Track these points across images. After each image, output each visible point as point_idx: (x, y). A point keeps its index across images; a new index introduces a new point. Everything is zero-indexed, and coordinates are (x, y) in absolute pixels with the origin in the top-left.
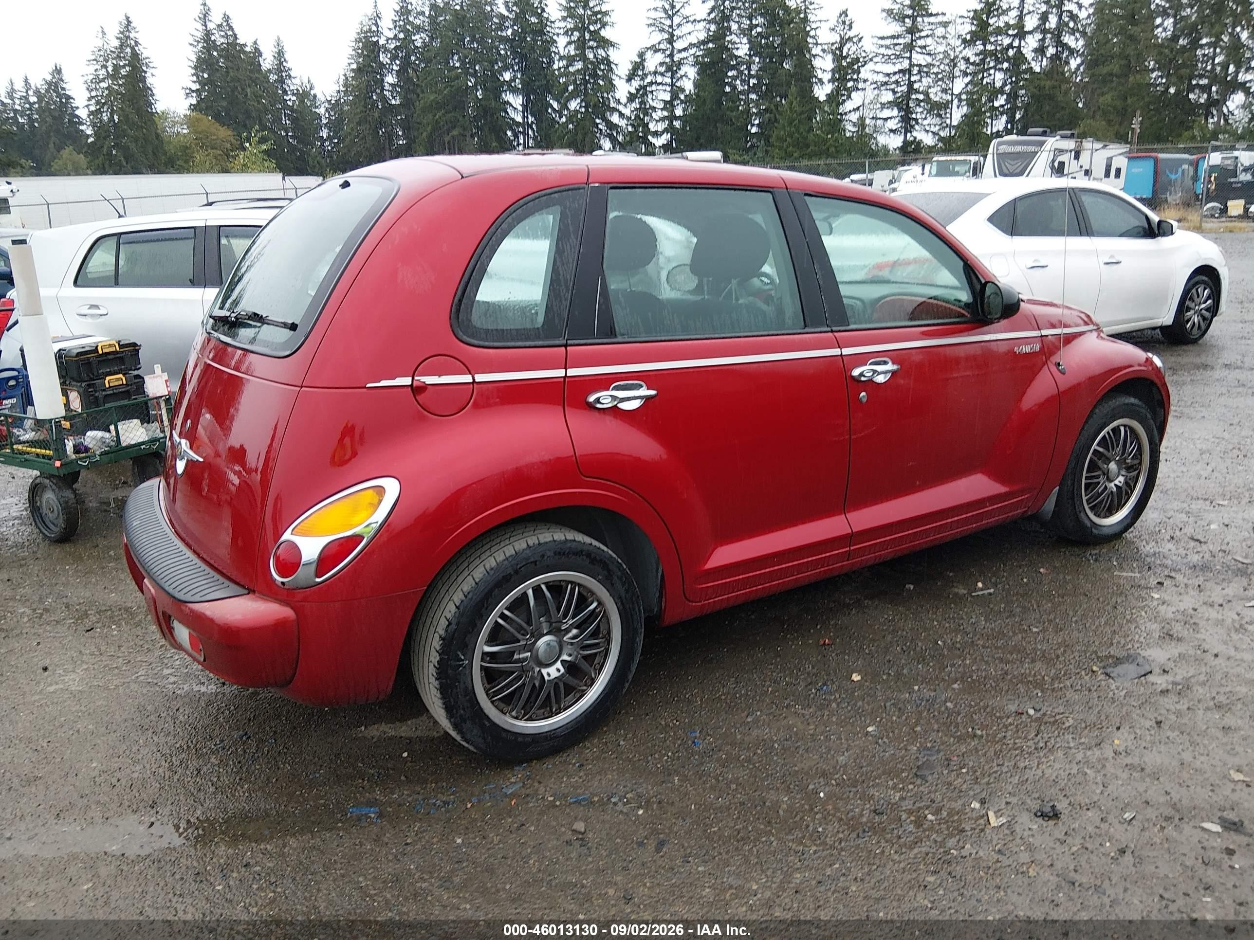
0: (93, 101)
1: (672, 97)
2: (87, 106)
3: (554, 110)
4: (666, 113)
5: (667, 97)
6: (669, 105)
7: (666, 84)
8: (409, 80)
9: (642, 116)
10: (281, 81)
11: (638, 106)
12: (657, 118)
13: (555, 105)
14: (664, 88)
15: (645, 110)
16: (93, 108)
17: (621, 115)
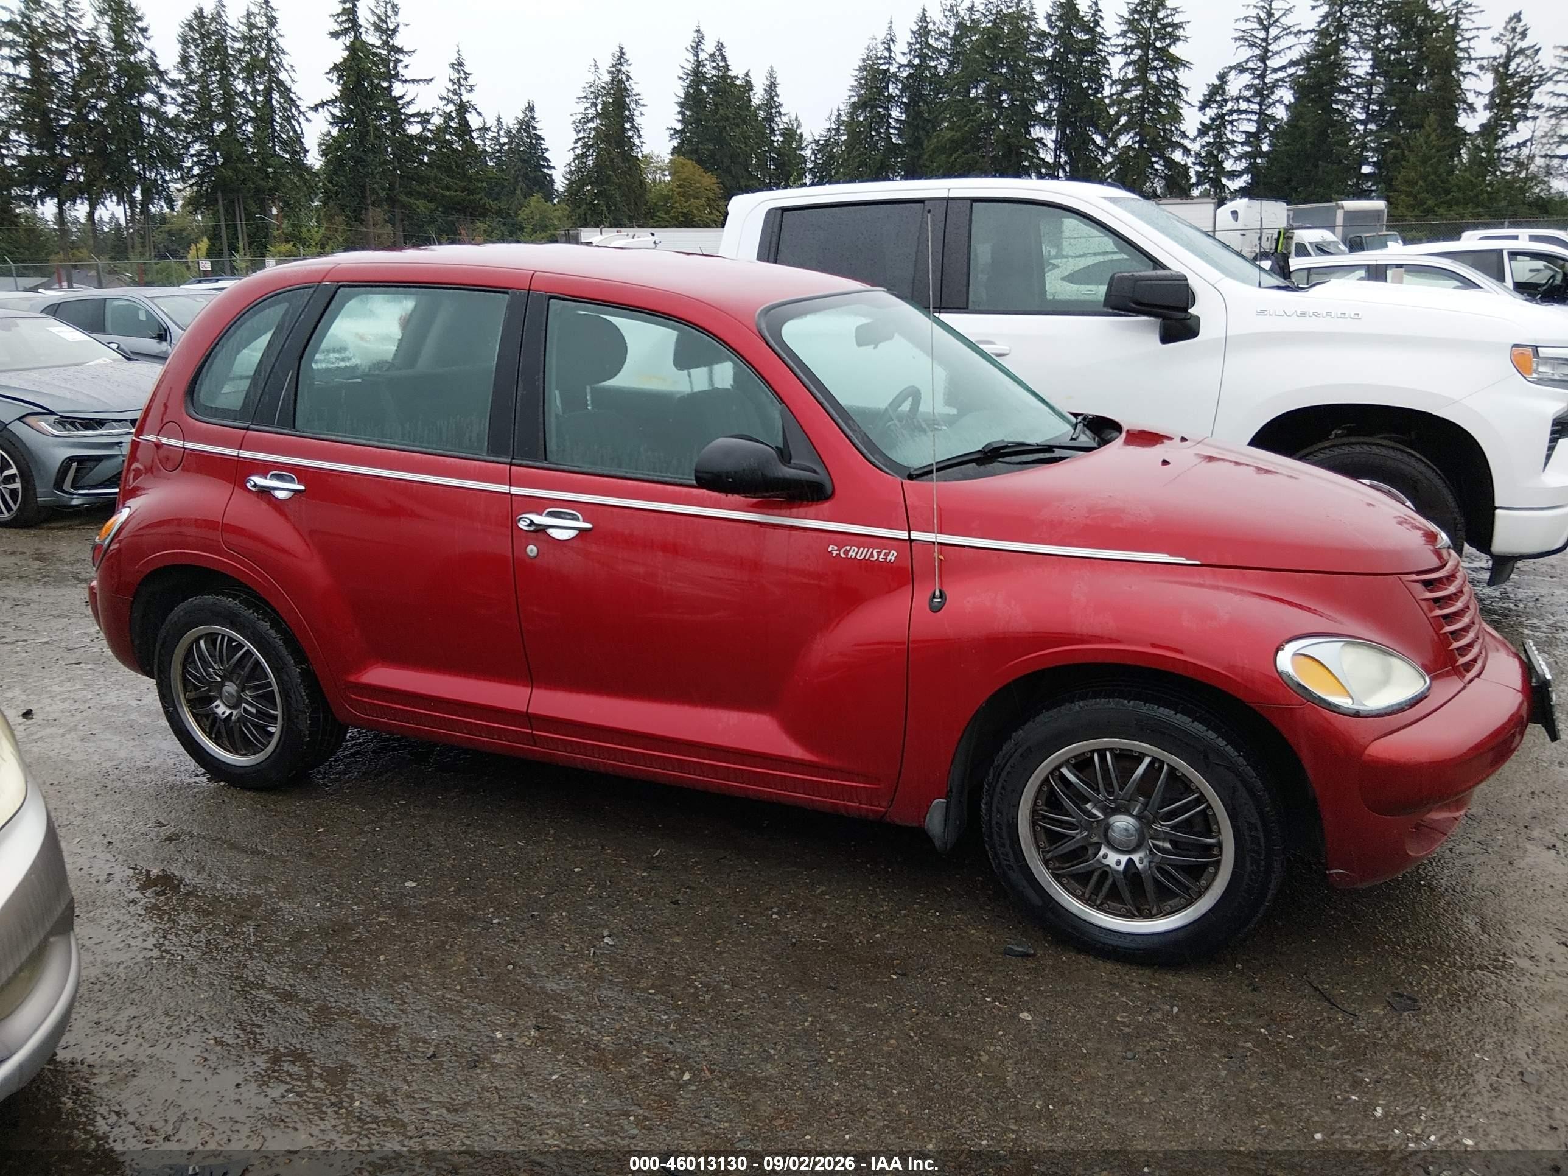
0: (580, 143)
1: (1258, 128)
2: (573, 149)
3: (1097, 146)
4: (1248, 149)
5: (1252, 128)
6: (1253, 138)
7: (1252, 112)
8: (919, 114)
9: (1215, 152)
10: (770, 119)
11: (1212, 140)
12: (1236, 155)
13: (1098, 139)
14: (1249, 116)
15: (1221, 145)
16: (578, 151)
17: (1186, 151)
